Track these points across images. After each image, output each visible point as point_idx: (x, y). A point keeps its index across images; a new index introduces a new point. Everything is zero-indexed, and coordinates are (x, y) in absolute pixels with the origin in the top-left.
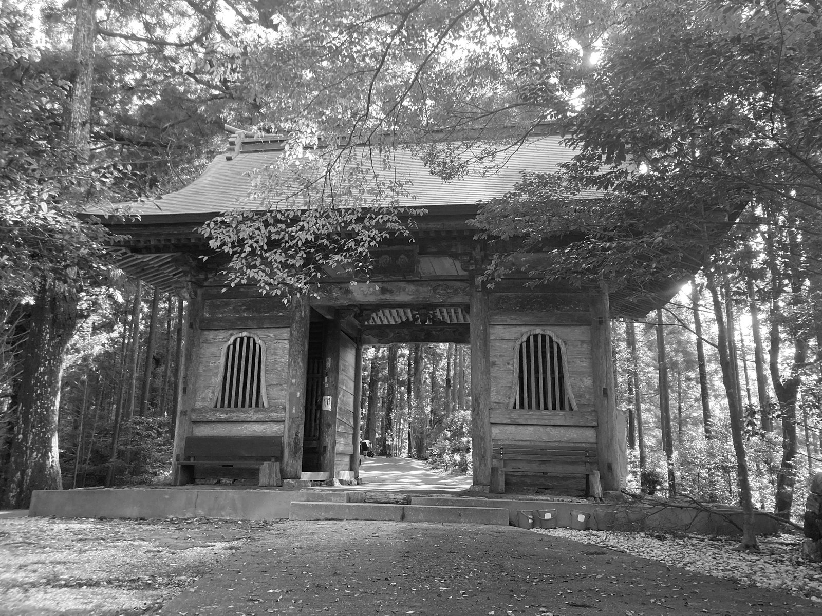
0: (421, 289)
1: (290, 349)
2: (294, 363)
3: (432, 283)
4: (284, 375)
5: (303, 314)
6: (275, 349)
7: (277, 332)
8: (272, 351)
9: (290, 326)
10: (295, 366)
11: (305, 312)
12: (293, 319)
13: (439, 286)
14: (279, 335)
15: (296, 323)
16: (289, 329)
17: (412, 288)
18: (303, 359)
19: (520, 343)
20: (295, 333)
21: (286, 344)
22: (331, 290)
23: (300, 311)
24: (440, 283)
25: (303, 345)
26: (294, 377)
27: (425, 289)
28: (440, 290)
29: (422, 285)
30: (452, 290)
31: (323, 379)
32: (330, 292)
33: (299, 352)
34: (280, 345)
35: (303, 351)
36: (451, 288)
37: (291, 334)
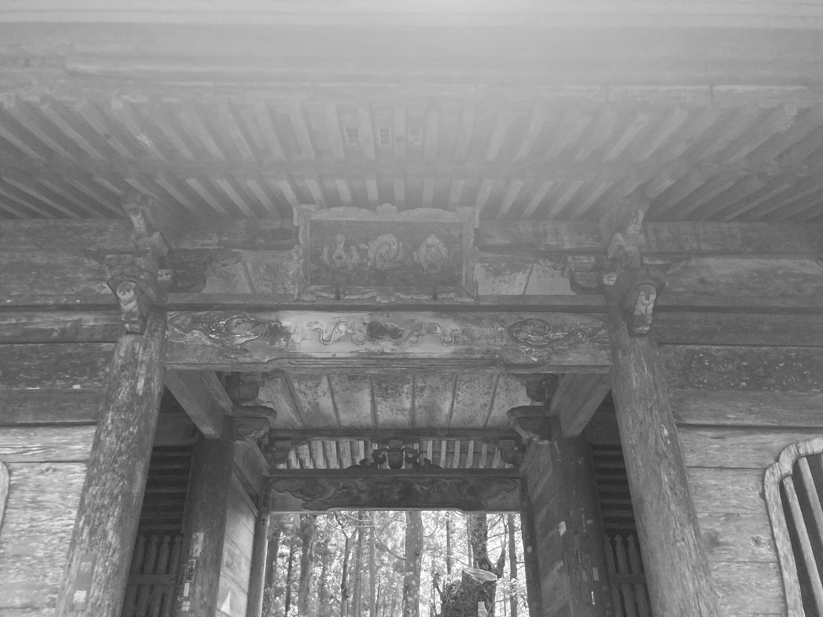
0: (476, 330)
1: (85, 489)
2: (92, 533)
3: (503, 316)
4: (53, 575)
5: (140, 385)
6: (40, 489)
7: (55, 437)
8: (28, 496)
9: (96, 421)
10: (92, 544)
11: (148, 381)
12: (109, 400)
13: (525, 322)
14: (58, 446)
15: (118, 410)
16: (92, 430)
17: (451, 326)
18: (120, 522)
19: (776, 479)
20: (109, 441)
21: (77, 475)
22: (228, 328)
23: (135, 377)
24: (527, 316)
25: (131, 478)
26: (84, 581)
27: (488, 331)
28: (526, 333)
29: (478, 321)
30: (559, 334)
31: (178, 590)
32: (227, 332)
33: (114, 498)
34: (56, 478)
35: (126, 494)
36: (556, 329)
37: (97, 444)
